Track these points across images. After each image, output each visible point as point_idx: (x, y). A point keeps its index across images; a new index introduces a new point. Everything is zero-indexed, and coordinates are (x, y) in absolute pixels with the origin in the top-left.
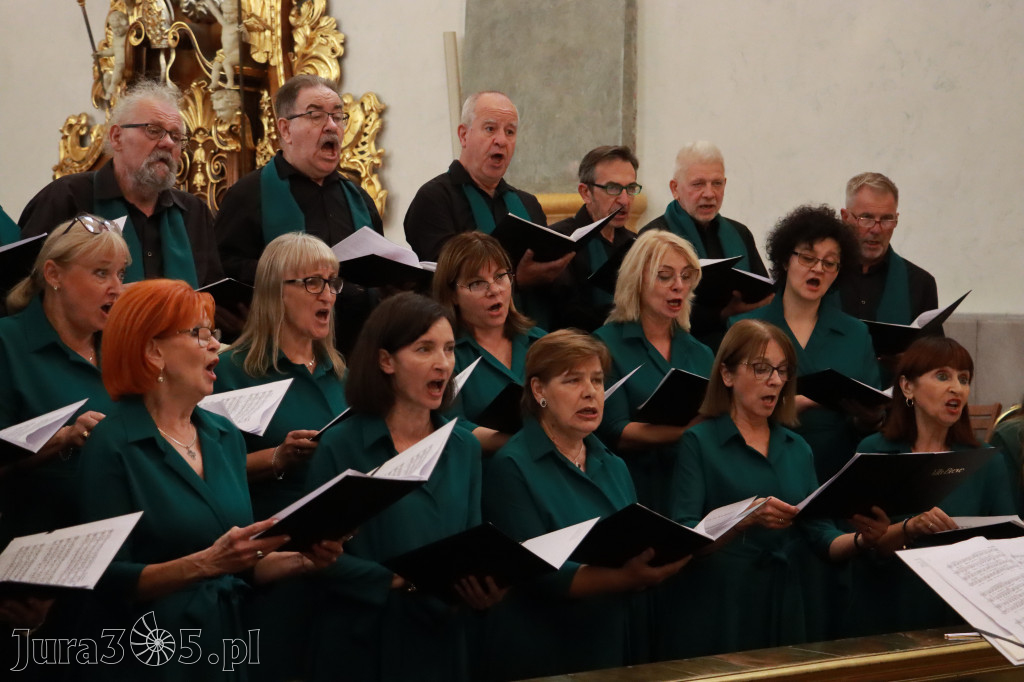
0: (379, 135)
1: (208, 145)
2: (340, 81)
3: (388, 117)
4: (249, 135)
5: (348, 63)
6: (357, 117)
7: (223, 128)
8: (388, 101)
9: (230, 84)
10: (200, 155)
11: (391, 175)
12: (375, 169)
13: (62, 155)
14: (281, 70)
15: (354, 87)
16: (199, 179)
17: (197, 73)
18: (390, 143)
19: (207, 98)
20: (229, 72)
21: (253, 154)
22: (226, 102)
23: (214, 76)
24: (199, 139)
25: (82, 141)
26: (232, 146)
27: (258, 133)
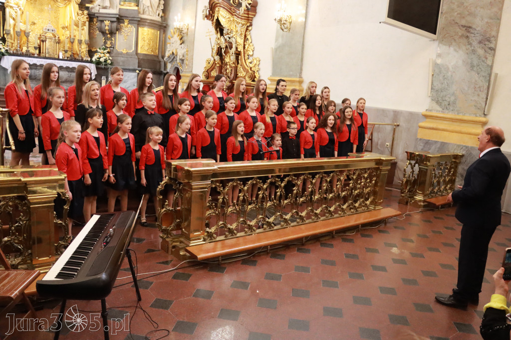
0: (259, 64)
1: (230, 65)
2: (253, 55)
3: (260, 62)
4: (236, 64)
5: (254, 52)
6: (255, 61)
7: (232, 62)
8: (261, 59)
9: (234, 54)
10: (228, 67)
11: (260, 72)
12: (257, 71)
13: (206, 65)
14: (243, 52)
15: (255, 56)
16: (228, 71)
17: (228, 52)
18: (260, 66)
19: (230, 56)
20: (234, 53)
21: (237, 67)
22: (233, 58)
23: (231, 53)
24: (228, 64)
25: (209, 63)
26: (234, 65)
27: (238, 63)
